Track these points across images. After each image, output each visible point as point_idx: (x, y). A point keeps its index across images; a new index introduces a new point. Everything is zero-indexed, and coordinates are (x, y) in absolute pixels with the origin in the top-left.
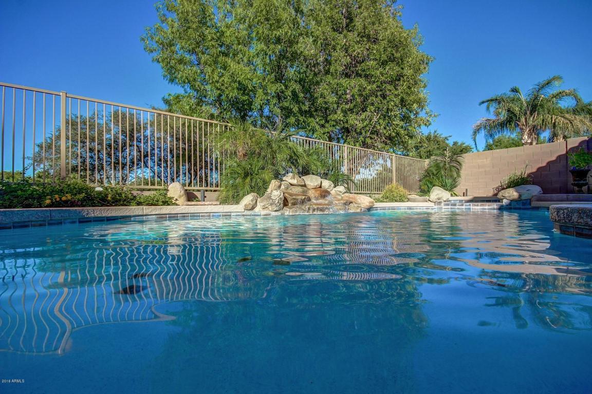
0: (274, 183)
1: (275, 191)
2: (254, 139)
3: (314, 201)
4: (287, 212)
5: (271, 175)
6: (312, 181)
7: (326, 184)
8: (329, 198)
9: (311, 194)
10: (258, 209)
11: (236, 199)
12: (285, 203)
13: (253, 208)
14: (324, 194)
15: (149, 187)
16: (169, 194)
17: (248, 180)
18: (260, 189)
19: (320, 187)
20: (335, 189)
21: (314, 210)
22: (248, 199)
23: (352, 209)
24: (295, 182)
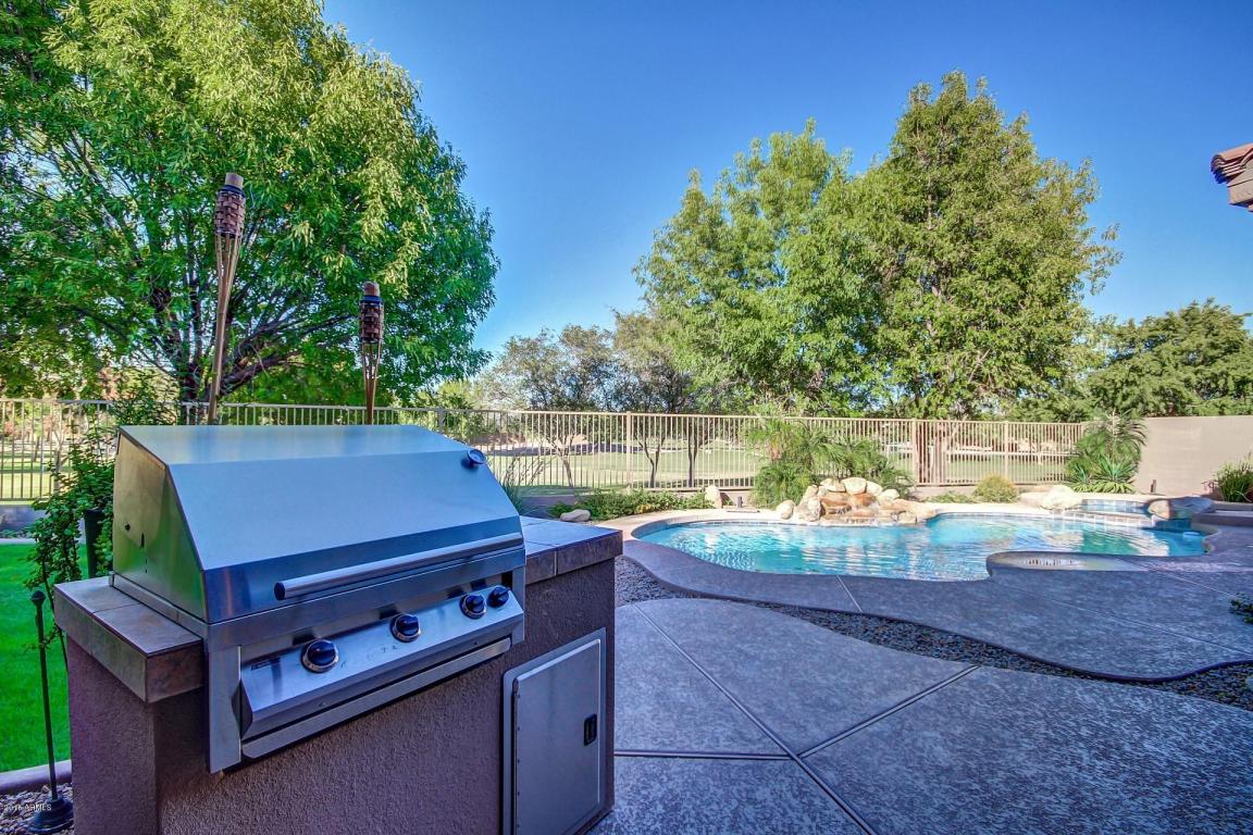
0: (811, 489)
1: (811, 499)
2: (789, 442)
3: (854, 509)
4: (824, 522)
5: (807, 480)
6: (854, 485)
7: (873, 488)
8: (875, 506)
9: (852, 501)
10: (794, 519)
11: (771, 505)
12: (823, 513)
13: (789, 518)
14: (868, 500)
15: (688, 488)
16: (707, 497)
17: (783, 484)
18: (796, 495)
19: (865, 491)
20: (884, 493)
21: (853, 521)
22: (785, 507)
23: (904, 519)
24: (833, 488)
